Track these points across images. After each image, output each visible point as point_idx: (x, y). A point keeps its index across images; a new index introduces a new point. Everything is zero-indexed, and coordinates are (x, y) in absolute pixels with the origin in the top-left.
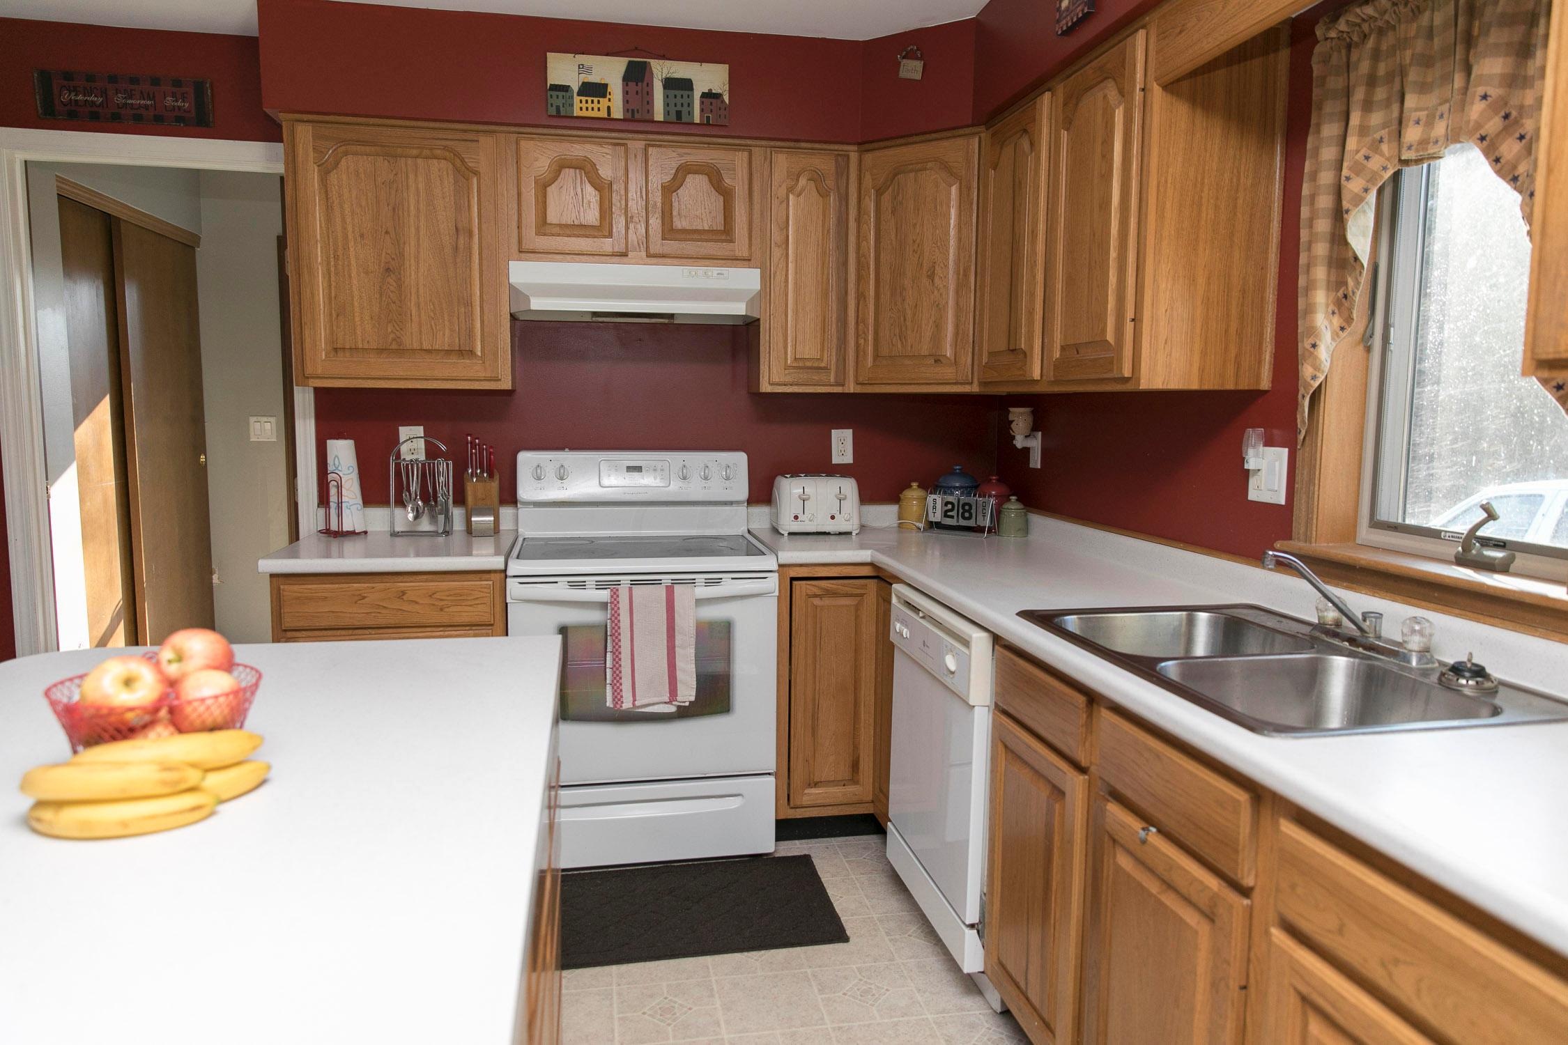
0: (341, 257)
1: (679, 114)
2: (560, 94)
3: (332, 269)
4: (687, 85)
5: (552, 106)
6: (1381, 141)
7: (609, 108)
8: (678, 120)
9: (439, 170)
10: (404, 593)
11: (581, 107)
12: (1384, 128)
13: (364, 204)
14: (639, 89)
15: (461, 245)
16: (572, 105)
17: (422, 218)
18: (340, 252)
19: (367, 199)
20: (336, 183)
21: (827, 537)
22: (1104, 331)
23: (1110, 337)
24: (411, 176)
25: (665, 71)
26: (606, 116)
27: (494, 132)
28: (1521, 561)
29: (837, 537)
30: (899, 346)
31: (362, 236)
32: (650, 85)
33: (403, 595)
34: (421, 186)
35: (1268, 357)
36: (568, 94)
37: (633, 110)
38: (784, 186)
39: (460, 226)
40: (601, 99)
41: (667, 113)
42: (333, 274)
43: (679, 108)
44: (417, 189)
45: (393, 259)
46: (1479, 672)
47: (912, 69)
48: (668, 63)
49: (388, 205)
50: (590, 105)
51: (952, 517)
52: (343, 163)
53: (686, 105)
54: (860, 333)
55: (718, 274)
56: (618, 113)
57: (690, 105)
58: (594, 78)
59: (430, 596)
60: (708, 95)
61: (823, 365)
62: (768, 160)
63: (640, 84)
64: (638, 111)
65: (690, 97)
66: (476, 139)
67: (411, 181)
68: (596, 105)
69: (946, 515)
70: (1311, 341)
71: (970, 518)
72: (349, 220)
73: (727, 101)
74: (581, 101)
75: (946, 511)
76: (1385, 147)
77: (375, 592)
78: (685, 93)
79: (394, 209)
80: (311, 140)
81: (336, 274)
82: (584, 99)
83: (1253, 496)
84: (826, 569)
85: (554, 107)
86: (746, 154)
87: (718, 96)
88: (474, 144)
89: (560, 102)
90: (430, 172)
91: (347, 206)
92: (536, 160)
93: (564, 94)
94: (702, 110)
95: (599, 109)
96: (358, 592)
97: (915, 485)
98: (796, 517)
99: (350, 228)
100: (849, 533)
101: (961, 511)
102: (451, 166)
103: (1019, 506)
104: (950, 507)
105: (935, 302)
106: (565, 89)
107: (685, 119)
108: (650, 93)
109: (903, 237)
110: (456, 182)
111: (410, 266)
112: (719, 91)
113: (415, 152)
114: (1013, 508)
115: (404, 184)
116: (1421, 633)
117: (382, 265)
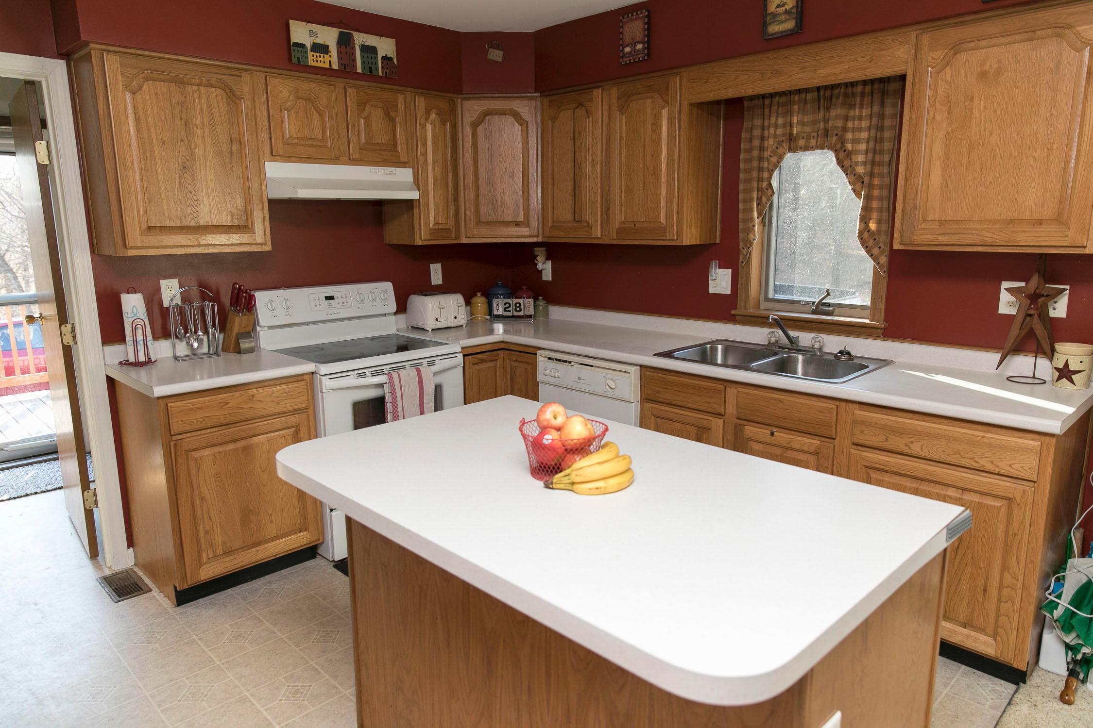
0: (149, 157)
1: (370, 68)
2: (300, 49)
3: (143, 167)
4: (373, 50)
5: (295, 57)
6: (782, 141)
7: (330, 62)
8: (369, 74)
9: (216, 96)
10: (253, 396)
11: (313, 60)
12: (783, 136)
13: (163, 118)
14: (347, 50)
15: (235, 150)
16: (307, 58)
17: (206, 130)
18: (148, 155)
19: (165, 115)
20: (141, 101)
21: (449, 330)
22: (658, 216)
23: (663, 219)
24: (197, 99)
25: (361, 40)
26: (328, 67)
27: (251, 70)
28: (837, 310)
29: (455, 329)
30: (494, 216)
31: (163, 142)
32: (353, 48)
33: (253, 397)
34: (204, 107)
35: (718, 228)
36: (305, 50)
37: (345, 64)
38: (424, 118)
39: (233, 136)
40: (325, 55)
41: (364, 68)
42: (143, 171)
43: (370, 65)
44: (202, 109)
45: (188, 160)
46: (848, 353)
47: (496, 55)
48: (362, 35)
49: (181, 120)
50: (318, 59)
51: (510, 311)
52: (145, 86)
53: (374, 64)
54: (467, 208)
55: (390, 172)
56: (335, 66)
57: (376, 64)
58: (319, 41)
59: (270, 396)
60: (385, 58)
61: (448, 227)
62: (413, 101)
63: (348, 47)
64: (348, 65)
65: (376, 58)
66: (239, 74)
67: (197, 103)
68: (322, 59)
69: (505, 310)
70: (752, 224)
71: (520, 311)
72: (153, 130)
73: (396, 62)
74: (313, 56)
75: (505, 308)
76: (784, 144)
77: (234, 399)
78: (373, 56)
79: (186, 123)
80: (119, 67)
81: (147, 171)
82: (315, 54)
83: (712, 290)
84: (479, 347)
85: (296, 59)
86: (403, 96)
87: (391, 59)
88: (238, 78)
89: (299, 55)
90: (209, 97)
91: (150, 119)
92: (280, 92)
93: (302, 49)
94: (383, 68)
95: (324, 62)
96: (222, 401)
97: (479, 294)
98: (437, 320)
99: (154, 136)
100: (462, 326)
101: (514, 307)
102: (224, 93)
103: (544, 302)
104: (508, 305)
105: (515, 191)
106: (302, 46)
107: (374, 73)
108: (354, 54)
109: (493, 152)
110: (228, 104)
111: (200, 165)
112: (392, 56)
113: (196, 81)
114: (541, 302)
115: (192, 104)
116: (819, 342)
117: (180, 164)
